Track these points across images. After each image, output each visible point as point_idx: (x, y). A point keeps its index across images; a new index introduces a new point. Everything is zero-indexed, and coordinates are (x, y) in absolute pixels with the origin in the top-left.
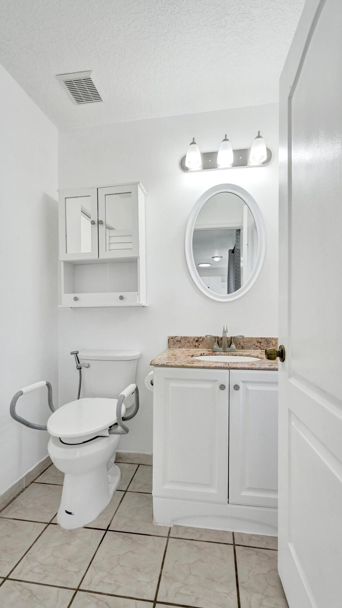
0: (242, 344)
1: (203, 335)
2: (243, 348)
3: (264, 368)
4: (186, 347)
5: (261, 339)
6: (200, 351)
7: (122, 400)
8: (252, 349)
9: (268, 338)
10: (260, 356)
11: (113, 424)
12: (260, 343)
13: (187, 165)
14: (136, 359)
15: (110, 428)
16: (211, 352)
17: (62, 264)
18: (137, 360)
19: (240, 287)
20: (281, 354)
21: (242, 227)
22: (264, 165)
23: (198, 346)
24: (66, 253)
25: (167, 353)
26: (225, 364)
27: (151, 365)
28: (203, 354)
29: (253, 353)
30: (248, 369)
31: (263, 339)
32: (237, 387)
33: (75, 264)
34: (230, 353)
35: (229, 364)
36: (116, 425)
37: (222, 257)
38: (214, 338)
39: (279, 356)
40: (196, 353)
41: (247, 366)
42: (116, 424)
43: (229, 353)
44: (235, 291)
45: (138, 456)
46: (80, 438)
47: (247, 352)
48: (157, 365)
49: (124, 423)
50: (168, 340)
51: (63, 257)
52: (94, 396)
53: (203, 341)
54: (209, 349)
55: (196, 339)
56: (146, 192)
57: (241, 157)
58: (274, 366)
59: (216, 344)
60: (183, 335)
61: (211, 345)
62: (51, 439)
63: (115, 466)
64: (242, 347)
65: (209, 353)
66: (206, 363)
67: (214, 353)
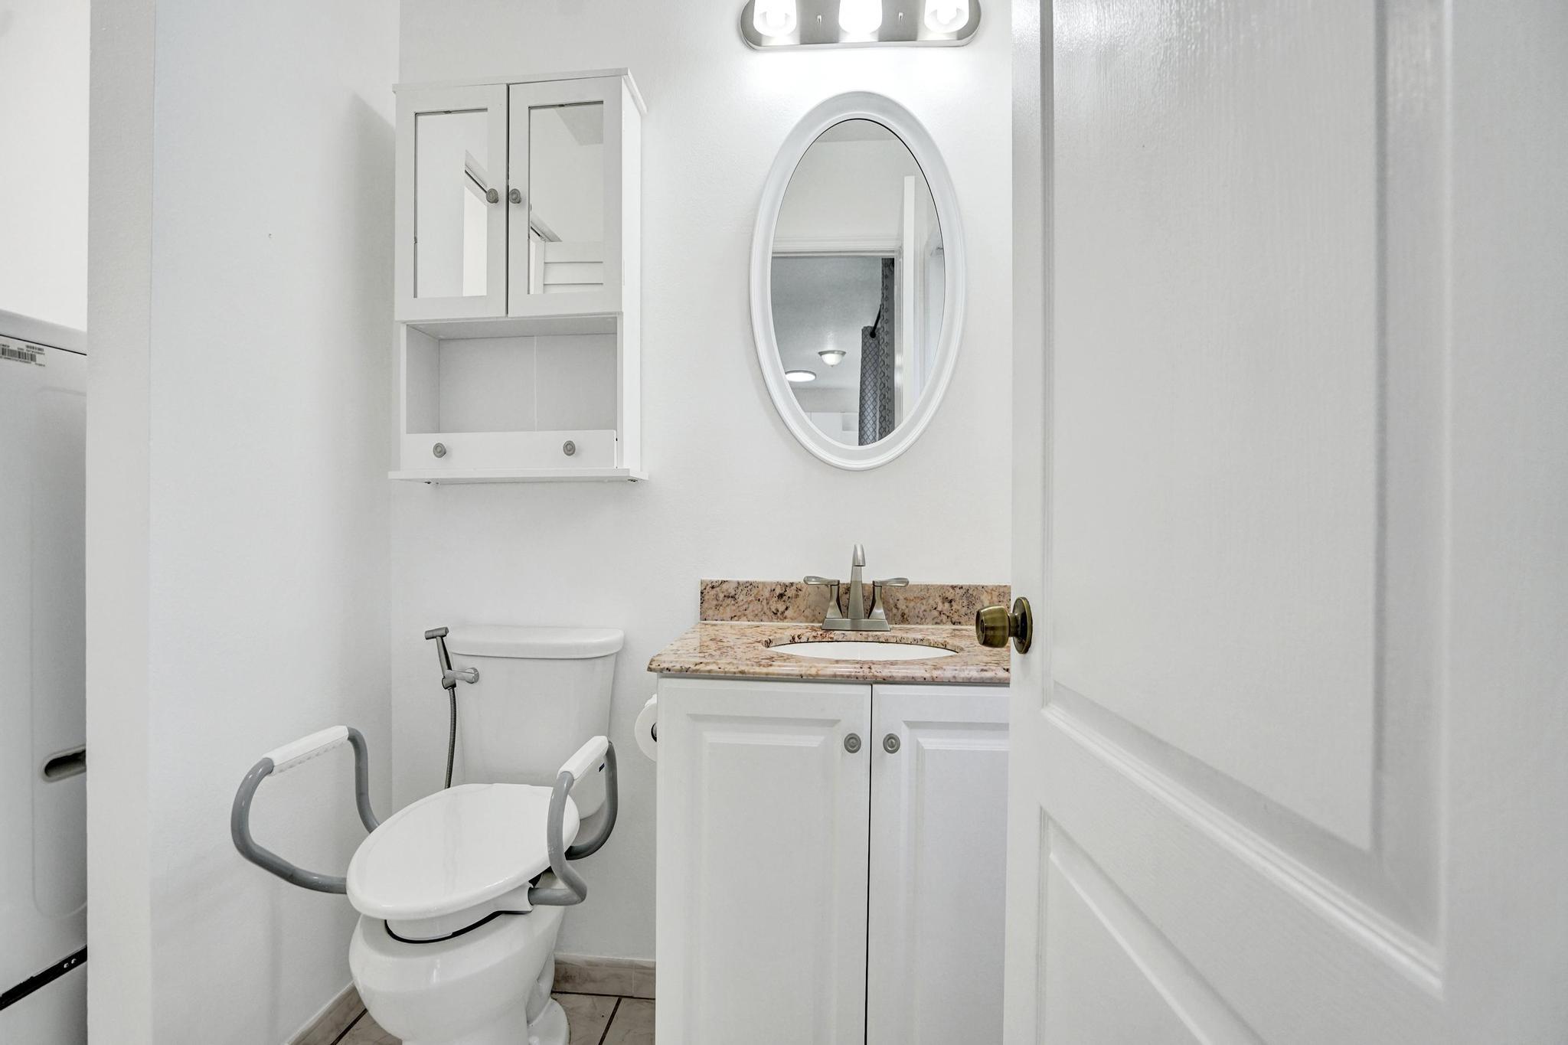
0: (902, 605)
1: (797, 578)
2: (904, 619)
3: (967, 678)
4: (750, 617)
5: (951, 590)
6: (788, 628)
7: (564, 788)
8: (927, 624)
9: (970, 586)
10: (951, 642)
11: (543, 870)
12: (951, 602)
13: (758, 24)
14: (612, 654)
15: (534, 885)
16: (819, 633)
17: (403, 331)
18: (616, 657)
19: (893, 429)
20: (1019, 629)
21: (900, 251)
22: (959, 42)
23: (783, 613)
24: (415, 296)
25: (697, 635)
26: (858, 666)
27: (650, 669)
28: (799, 636)
29: (933, 634)
30: (925, 682)
31: (957, 590)
32: (892, 742)
33: (442, 337)
34: (870, 633)
35: (870, 668)
36: (550, 875)
37: (844, 353)
38: (827, 585)
39: (1015, 635)
40: (778, 636)
41: (919, 672)
42: (549, 871)
43: (868, 635)
44: (881, 438)
45: (618, 970)
46: (443, 918)
47: (916, 631)
48: (667, 672)
49: (570, 866)
50: (702, 593)
51: (407, 310)
52: (491, 778)
53: (797, 596)
54: (812, 622)
55: (778, 591)
56: (645, 108)
57: (901, 14)
58: (992, 670)
59: (831, 606)
60: (743, 579)
61: (818, 609)
62: (358, 927)
63: (552, 1004)
64: (903, 615)
65: (814, 634)
66: (807, 664)
67: (826, 633)
